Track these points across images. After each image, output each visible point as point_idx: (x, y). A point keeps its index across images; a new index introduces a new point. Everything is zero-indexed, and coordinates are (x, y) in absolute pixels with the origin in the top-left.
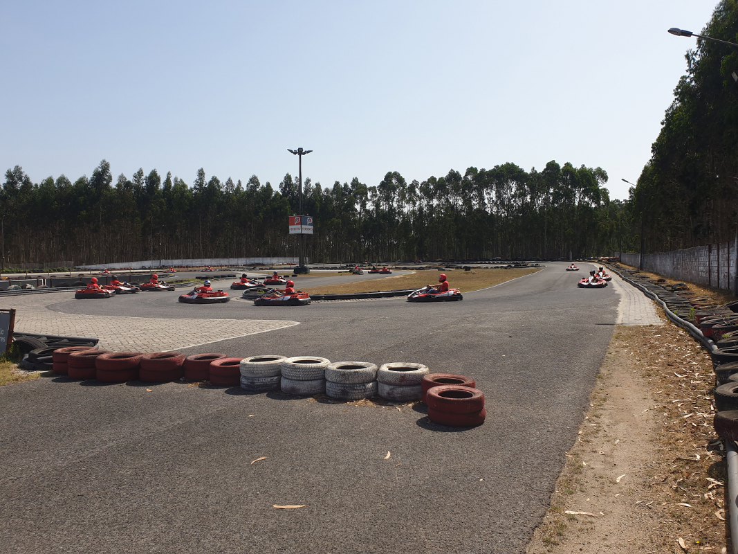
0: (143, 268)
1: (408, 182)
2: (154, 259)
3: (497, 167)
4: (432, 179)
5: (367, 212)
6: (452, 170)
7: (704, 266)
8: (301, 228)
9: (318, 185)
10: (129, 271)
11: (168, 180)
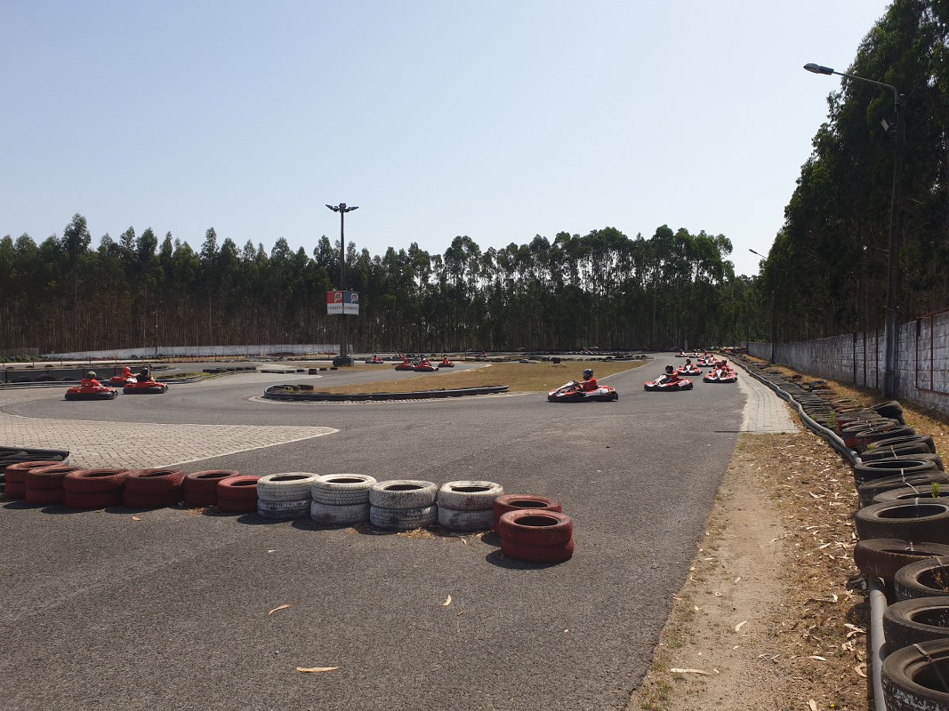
0: (134, 357)
1: (483, 250)
2: (148, 346)
3: (595, 231)
4: (512, 247)
5: (430, 287)
6: (538, 235)
7: (848, 359)
8: (343, 306)
9: (365, 251)
10: (114, 361)
11: (167, 244)
